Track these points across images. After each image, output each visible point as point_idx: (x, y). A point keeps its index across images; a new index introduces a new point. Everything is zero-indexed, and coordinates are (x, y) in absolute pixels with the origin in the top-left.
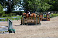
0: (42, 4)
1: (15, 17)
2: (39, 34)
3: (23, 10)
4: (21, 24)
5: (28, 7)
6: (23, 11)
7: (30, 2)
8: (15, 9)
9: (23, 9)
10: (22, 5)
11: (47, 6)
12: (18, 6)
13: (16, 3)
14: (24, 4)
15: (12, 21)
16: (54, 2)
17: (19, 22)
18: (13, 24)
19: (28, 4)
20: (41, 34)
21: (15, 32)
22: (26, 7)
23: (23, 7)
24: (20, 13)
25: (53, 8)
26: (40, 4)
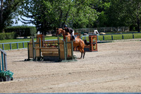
0: (78, 10)
1: (13, 42)
2: (70, 84)
3: (31, 25)
4: (28, 60)
5: (45, 16)
6: (33, 27)
7: (49, 4)
8: (12, 22)
9: (32, 22)
10: (31, 11)
11: (90, 15)
12: (21, 13)
13: (15, 5)
14: (34, 9)
15: (5, 51)
16: (108, 5)
17: (23, 53)
18: (7, 58)
19: (45, 8)
20: (76, 83)
21: (12, 80)
22: (39, 18)
23: (31, 17)
24: (24, 32)
25: (105, 19)
26: (74, 10)
